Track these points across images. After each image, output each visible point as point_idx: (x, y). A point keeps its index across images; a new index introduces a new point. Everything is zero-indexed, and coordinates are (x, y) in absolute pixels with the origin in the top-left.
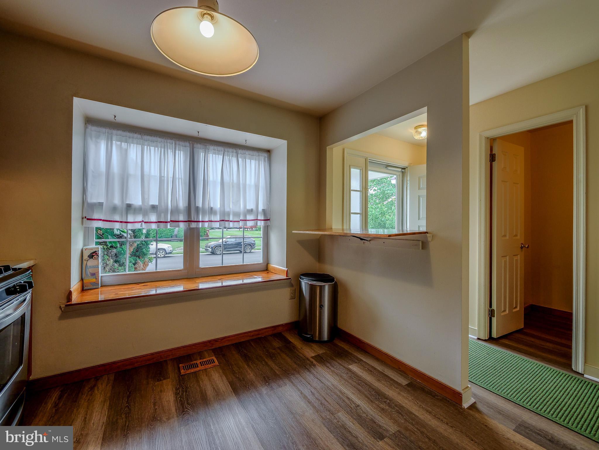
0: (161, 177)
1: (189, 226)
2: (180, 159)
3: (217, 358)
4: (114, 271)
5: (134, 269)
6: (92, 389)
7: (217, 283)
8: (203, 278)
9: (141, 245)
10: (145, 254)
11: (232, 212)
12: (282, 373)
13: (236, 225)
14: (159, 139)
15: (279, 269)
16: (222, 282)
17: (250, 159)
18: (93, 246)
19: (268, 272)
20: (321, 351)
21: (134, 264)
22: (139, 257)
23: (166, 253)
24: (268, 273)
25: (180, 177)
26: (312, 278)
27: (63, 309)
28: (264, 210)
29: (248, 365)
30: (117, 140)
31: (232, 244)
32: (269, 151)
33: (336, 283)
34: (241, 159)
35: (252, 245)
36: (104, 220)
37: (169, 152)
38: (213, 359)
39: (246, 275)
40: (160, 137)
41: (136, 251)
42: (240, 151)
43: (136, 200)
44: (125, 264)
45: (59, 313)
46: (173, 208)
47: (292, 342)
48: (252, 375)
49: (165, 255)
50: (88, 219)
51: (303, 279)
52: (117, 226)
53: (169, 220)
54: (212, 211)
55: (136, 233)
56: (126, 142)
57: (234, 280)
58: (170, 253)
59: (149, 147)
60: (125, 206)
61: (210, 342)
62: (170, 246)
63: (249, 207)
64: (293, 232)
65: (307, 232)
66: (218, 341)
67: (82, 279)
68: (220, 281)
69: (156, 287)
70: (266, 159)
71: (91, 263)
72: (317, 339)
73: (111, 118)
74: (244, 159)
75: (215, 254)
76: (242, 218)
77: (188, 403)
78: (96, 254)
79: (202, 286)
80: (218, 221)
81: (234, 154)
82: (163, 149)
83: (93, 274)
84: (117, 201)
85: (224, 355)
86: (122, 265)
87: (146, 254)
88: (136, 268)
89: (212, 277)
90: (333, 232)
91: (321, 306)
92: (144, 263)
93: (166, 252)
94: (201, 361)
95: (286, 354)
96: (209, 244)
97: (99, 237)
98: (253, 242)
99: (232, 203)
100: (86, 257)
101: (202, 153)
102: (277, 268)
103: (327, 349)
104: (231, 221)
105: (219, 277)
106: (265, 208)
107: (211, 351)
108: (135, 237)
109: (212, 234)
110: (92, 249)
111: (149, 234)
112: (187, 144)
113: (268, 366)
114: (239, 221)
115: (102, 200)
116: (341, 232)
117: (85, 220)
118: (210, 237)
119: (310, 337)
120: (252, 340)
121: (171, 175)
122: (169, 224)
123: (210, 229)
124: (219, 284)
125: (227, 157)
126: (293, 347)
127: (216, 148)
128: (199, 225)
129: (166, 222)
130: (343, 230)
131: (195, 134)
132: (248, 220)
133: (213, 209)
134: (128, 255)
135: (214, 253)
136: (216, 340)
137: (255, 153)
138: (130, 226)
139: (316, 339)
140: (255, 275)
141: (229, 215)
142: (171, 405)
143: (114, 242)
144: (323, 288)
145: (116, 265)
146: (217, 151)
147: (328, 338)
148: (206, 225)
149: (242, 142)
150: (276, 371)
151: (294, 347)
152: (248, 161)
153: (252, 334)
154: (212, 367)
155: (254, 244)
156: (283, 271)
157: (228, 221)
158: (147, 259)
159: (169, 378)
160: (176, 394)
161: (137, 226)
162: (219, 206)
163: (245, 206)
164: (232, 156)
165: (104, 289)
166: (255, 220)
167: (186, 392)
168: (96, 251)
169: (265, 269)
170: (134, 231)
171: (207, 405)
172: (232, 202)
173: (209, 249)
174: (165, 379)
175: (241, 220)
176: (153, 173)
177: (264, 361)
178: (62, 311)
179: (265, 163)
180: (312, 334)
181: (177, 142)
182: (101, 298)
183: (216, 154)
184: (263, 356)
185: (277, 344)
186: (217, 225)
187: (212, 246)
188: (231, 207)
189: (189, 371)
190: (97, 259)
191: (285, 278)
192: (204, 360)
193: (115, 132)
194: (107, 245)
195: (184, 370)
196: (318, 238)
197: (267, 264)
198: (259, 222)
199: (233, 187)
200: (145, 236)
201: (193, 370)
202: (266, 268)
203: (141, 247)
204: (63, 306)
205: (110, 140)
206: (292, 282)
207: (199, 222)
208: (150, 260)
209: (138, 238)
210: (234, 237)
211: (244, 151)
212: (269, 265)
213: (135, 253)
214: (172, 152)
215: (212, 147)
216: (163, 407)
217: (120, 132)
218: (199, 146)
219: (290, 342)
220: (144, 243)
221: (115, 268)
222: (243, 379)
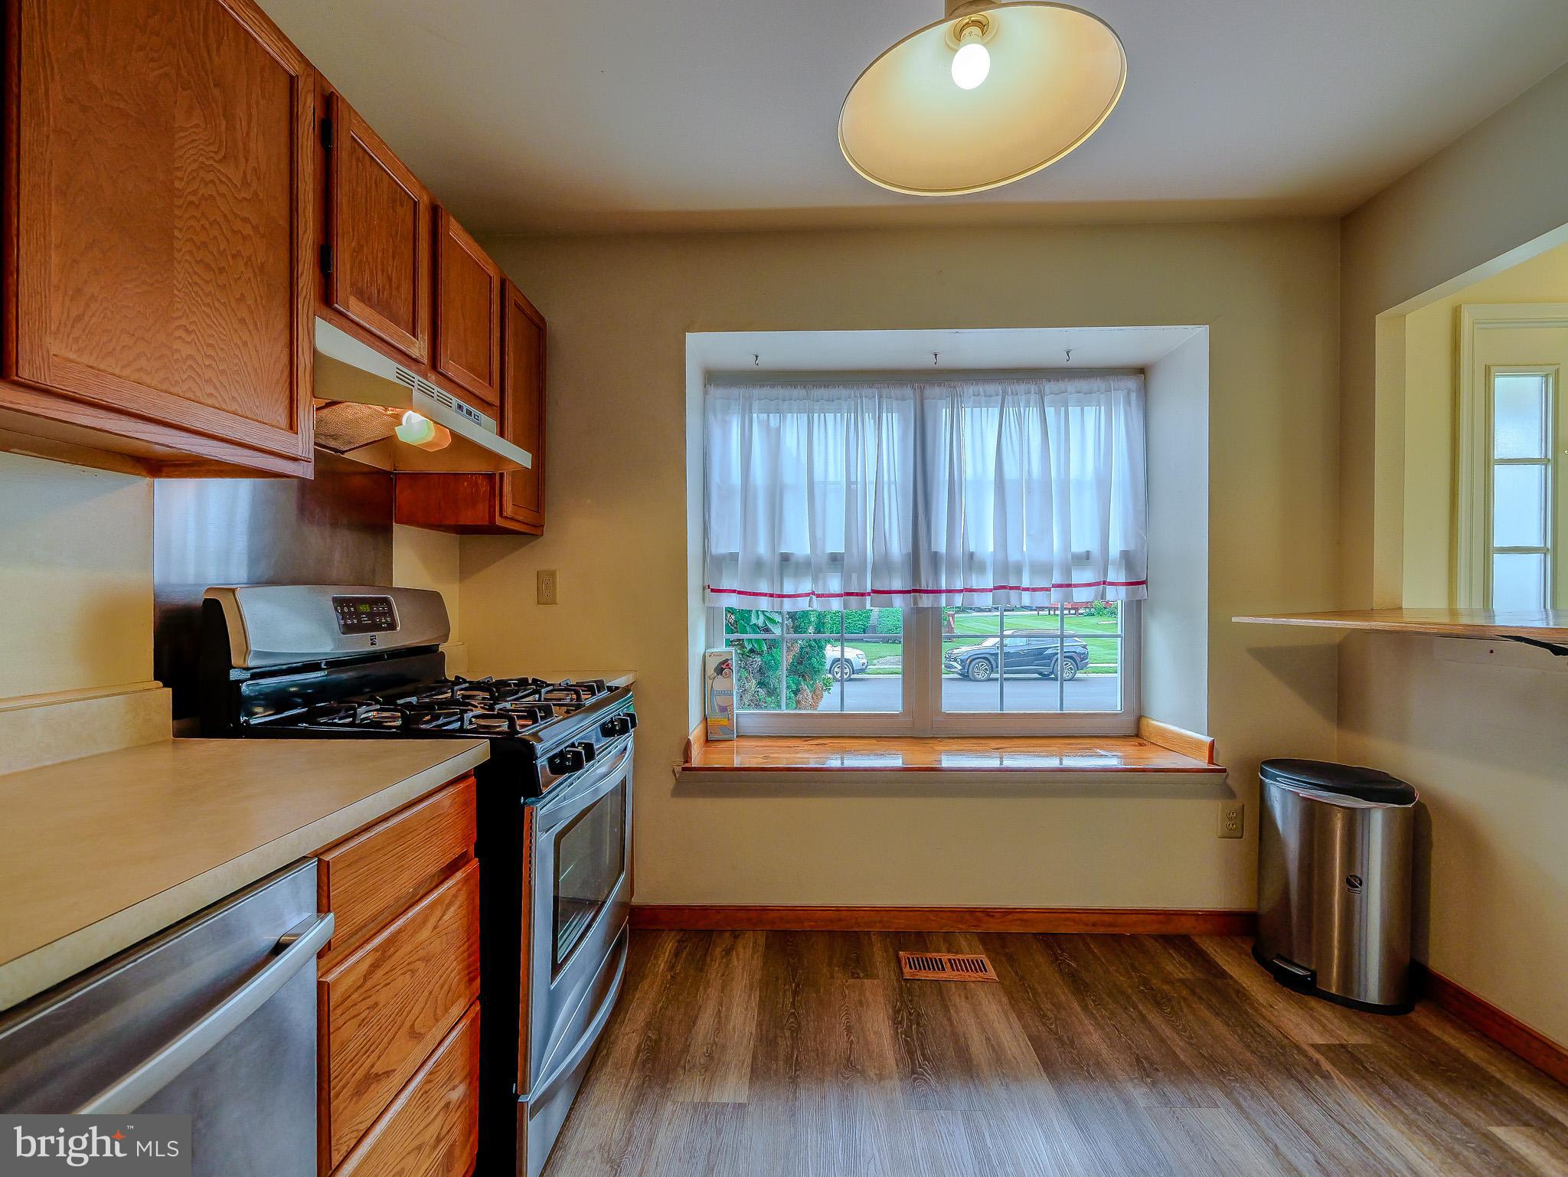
0: (849, 483)
1: (916, 603)
2: (890, 433)
3: (992, 961)
4: (758, 706)
5: (794, 705)
6: (728, 952)
7: (988, 757)
8: (952, 741)
9: (808, 649)
10: (817, 672)
11: (1027, 563)
12: (1199, 1065)
13: (1040, 599)
14: (844, 392)
15: (1181, 737)
16: (1001, 759)
17: (1081, 405)
18: (722, 648)
19: (1141, 741)
20: (1354, 1036)
21: (796, 692)
22: (803, 676)
23: (853, 671)
24: (1140, 745)
25: (892, 479)
26: (1318, 777)
27: (677, 775)
28: (1126, 555)
29: (1085, 1008)
30: (761, 411)
31: (1017, 654)
32: (1141, 372)
33: (1420, 809)
34: (1052, 409)
35: (1078, 659)
36: (740, 593)
37: (867, 419)
38: (981, 961)
39: (1072, 744)
40: (845, 387)
41: (798, 663)
42: (1049, 387)
43: (798, 544)
44: (778, 690)
45: (671, 783)
46: (876, 557)
47: (1231, 977)
48: (1096, 1037)
49: (850, 675)
50: (713, 590)
51: (1274, 778)
52: (764, 604)
53: (869, 590)
54: (972, 562)
55: (797, 621)
56: (778, 411)
57: (1038, 756)
58: (862, 671)
59: (822, 415)
60: (777, 559)
61: (972, 911)
62: (862, 653)
63: (1077, 547)
64: (1234, 619)
65: (1294, 621)
66: (994, 916)
67: (705, 718)
68: (997, 754)
69: (844, 751)
70: (1133, 396)
71: (720, 683)
72: (1334, 991)
73: (746, 362)
74: (1063, 409)
75: (971, 680)
76: (1057, 579)
77: (923, 1055)
78: (728, 665)
79: (947, 762)
80: (991, 590)
81: (1033, 397)
82: (853, 415)
83: (724, 709)
84: (762, 549)
85: (1011, 959)
86: (772, 692)
87: (819, 671)
88: (798, 702)
89: (975, 741)
90: (1406, 620)
91: (1353, 882)
92: (814, 693)
93: (853, 669)
94: (951, 956)
95: (1210, 1007)
96: (956, 651)
97: (732, 628)
98: (1079, 650)
99: (1027, 537)
100: (710, 671)
101: (944, 410)
102: (1172, 732)
103: (1378, 1034)
104: (1027, 589)
105: (994, 744)
106: (1132, 547)
107: (976, 938)
108: (797, 629)
109: (964, 624)
110: (719, 655)
111: (824, 623)
112: (908, 391)
113: (1151, 1028)
114: (1048, 590)
115: (736, 548)
116: (1445, 620)
117: (708, 591)
118: (957, 632)
119: (1308, 976)
120: (1091, 935)
121: (871, 477)
122: (868, 599)
123: (957, 612)
124: (994, 763)
125: (1011, 409)
126: (1238, 992)
127: (981, 389)
128: (938, 601)
129: (863, 595)
130: (1453, 612)
131: (928, 362)
132: (1076, 586)
133: (974, 557)
134: (783, 671)
135: (968, 676)
136: (988, 912)
137: (1097, 384)
138: (788, 605)
139: (1330, 988)
140: (1101, 748)
141: (1019, 570)
142: (884, 1044)
143: (757, 641)
144: (1359, 818)
145: (762, 692)
146: (985, 396)
147: (1381, 997)
148: (958, 600)
149: (1058, 360)
150: (1178, 1051)
151: (1242, 994)
152: (1074, 411)
153: (1094, 918)
154: (979, 981)
155: (1084, 657)
156: (1196, 745)
157: (1017, 588)
158: (819, 684)
159: (877, 977)
160: (896, 1023)
161: (803, 604)
162: (991, 549)
163: (1067, 544)
164: (1028, 405)
165: (745, 743)
166: (1097, 584)
167: (918, 1024)
168: (727, 660)
169: (1131, 731)
170: (792, 616)
171: (972, 1077)
172: (1027, 535)
173: (955, 664)
174: (867, 976)
175: (1055, 586)
176: (831, 478)
177: (1136, 1008)
178: (676, 779)
179: (1128, 408)
180: (1313, 967)
181: (885, 392)
182: (737, 763)
183: (983, 405)
184: (1130, 991)
185: (1176, 967)
186: (987, 600)
187: (962, 658)
188: (1025, 549)
189: (924, 975)
190: (730, 676)
191: (1204, 764)
192: (960, 957)
193: (756, 392)
194: (743, 647)
195: (911, 968)
196: (1337, 641)
197: (1139, 719)
198: (1111, 593)
199: (1029, 490)
200: (816, 629)
201: (931, 975)
202: (1136, 732)
203: (807, 653)
204: (678, 769)
205: (747, 411)
206: (1229, 781)
207: (940, 592)
208: (827, 686)
209: (800, 633)
210: (1024, 633)
211: (1061, 385)
212: (1144, 721)
213: (796, 667)
214: (874, 419)
215: (970, 390)
216: (867, 1043)
217: (766, 391)
218: (937, 390)
219: (1223, 974)
220: (813, 643)
221: (760, 700)
222: (1072, 1042)
